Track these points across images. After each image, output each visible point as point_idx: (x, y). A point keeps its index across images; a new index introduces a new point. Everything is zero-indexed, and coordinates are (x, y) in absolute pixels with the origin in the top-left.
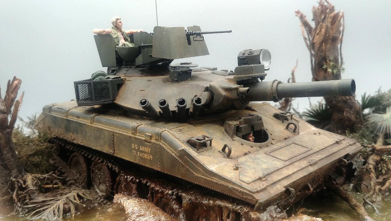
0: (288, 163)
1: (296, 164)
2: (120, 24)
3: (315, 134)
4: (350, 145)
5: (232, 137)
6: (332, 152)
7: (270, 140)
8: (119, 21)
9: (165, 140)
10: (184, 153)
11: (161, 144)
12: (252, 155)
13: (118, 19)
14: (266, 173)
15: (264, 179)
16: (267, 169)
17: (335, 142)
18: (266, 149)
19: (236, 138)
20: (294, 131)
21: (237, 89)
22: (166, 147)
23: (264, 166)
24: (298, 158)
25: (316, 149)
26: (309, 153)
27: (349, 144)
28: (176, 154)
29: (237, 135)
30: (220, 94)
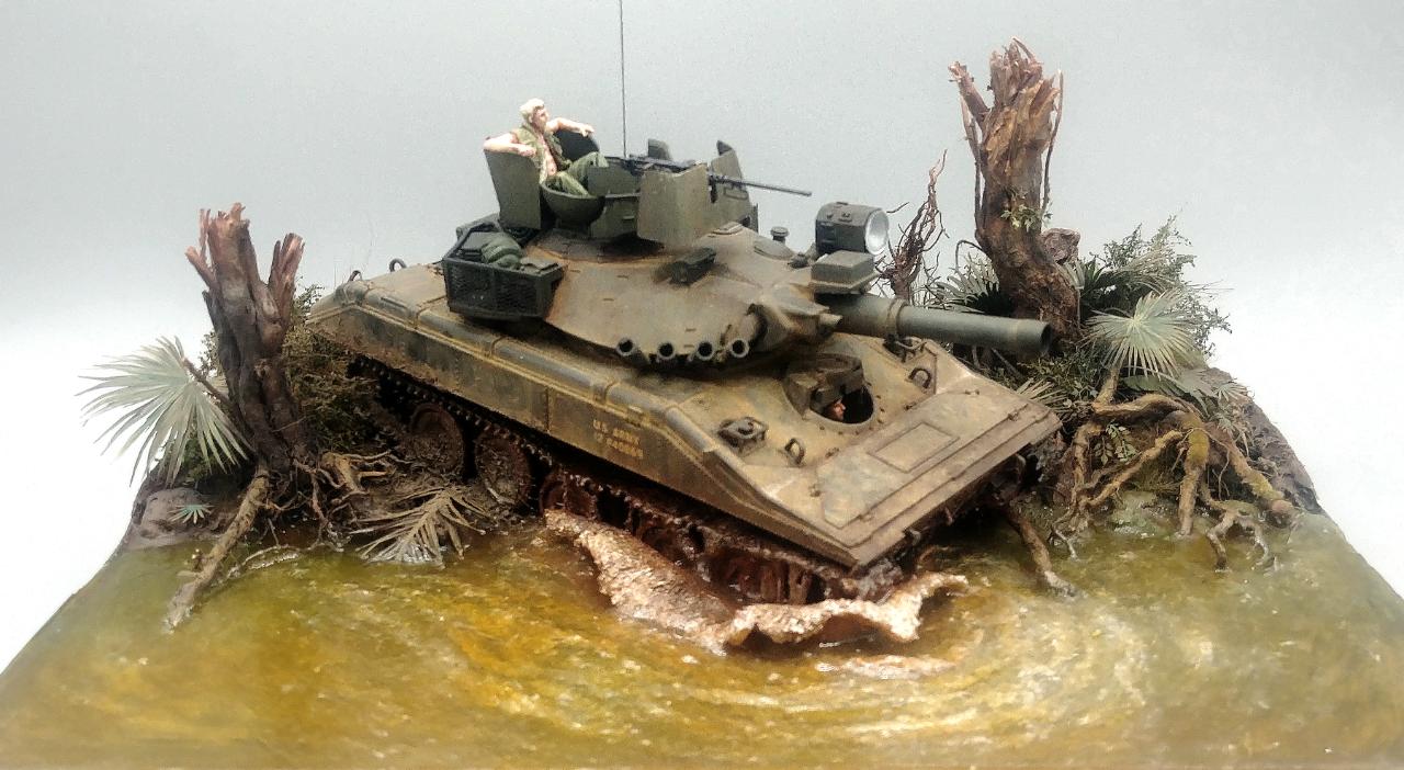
0: (911, 477)
1: (925, 477)
2: (543, 119)
3: (968, 393)
4: (1037, 422)
5: (801, 412)
6: (997, 444)
7: (877, 414)
8: (540, 112)
9: (674, 426)
10: (713, 460)
11: (664, 433)
12: (841, 458)
13: (538, 108)
14: (871, 503)
15: (868, 517)
16: (872, 493)
17: (1006, 417)
18: (869, 442)
19: (810, 414)
20: (926, 385)
21: (816, 318)
22: (676, 442)
23: (867, 486)
24: (930, 463)
25: (966, 438)
26: (952, 449)
27: (1033, 420)
28: (697, 458)
29: (812, 409)
30: (779, 327)
